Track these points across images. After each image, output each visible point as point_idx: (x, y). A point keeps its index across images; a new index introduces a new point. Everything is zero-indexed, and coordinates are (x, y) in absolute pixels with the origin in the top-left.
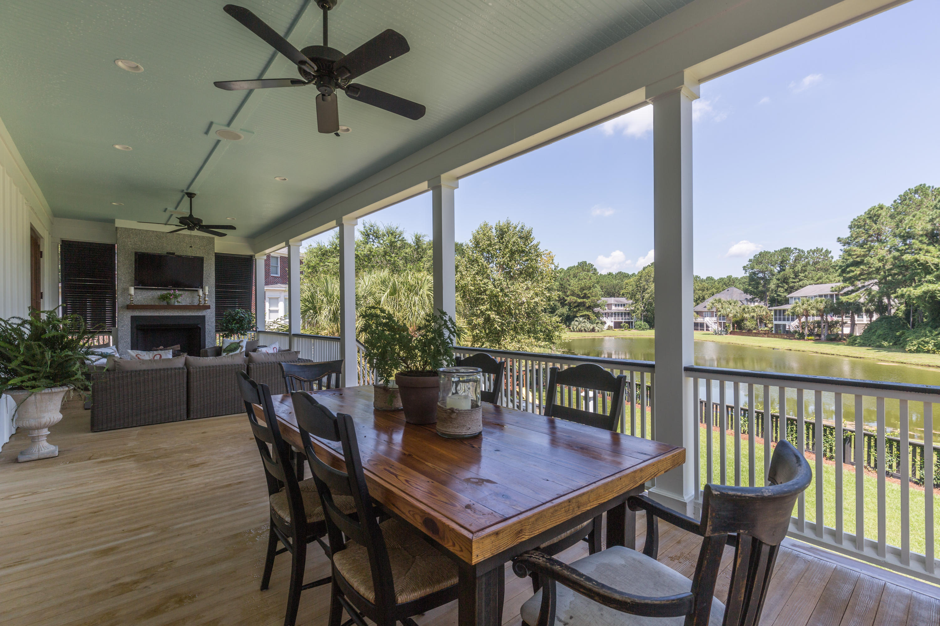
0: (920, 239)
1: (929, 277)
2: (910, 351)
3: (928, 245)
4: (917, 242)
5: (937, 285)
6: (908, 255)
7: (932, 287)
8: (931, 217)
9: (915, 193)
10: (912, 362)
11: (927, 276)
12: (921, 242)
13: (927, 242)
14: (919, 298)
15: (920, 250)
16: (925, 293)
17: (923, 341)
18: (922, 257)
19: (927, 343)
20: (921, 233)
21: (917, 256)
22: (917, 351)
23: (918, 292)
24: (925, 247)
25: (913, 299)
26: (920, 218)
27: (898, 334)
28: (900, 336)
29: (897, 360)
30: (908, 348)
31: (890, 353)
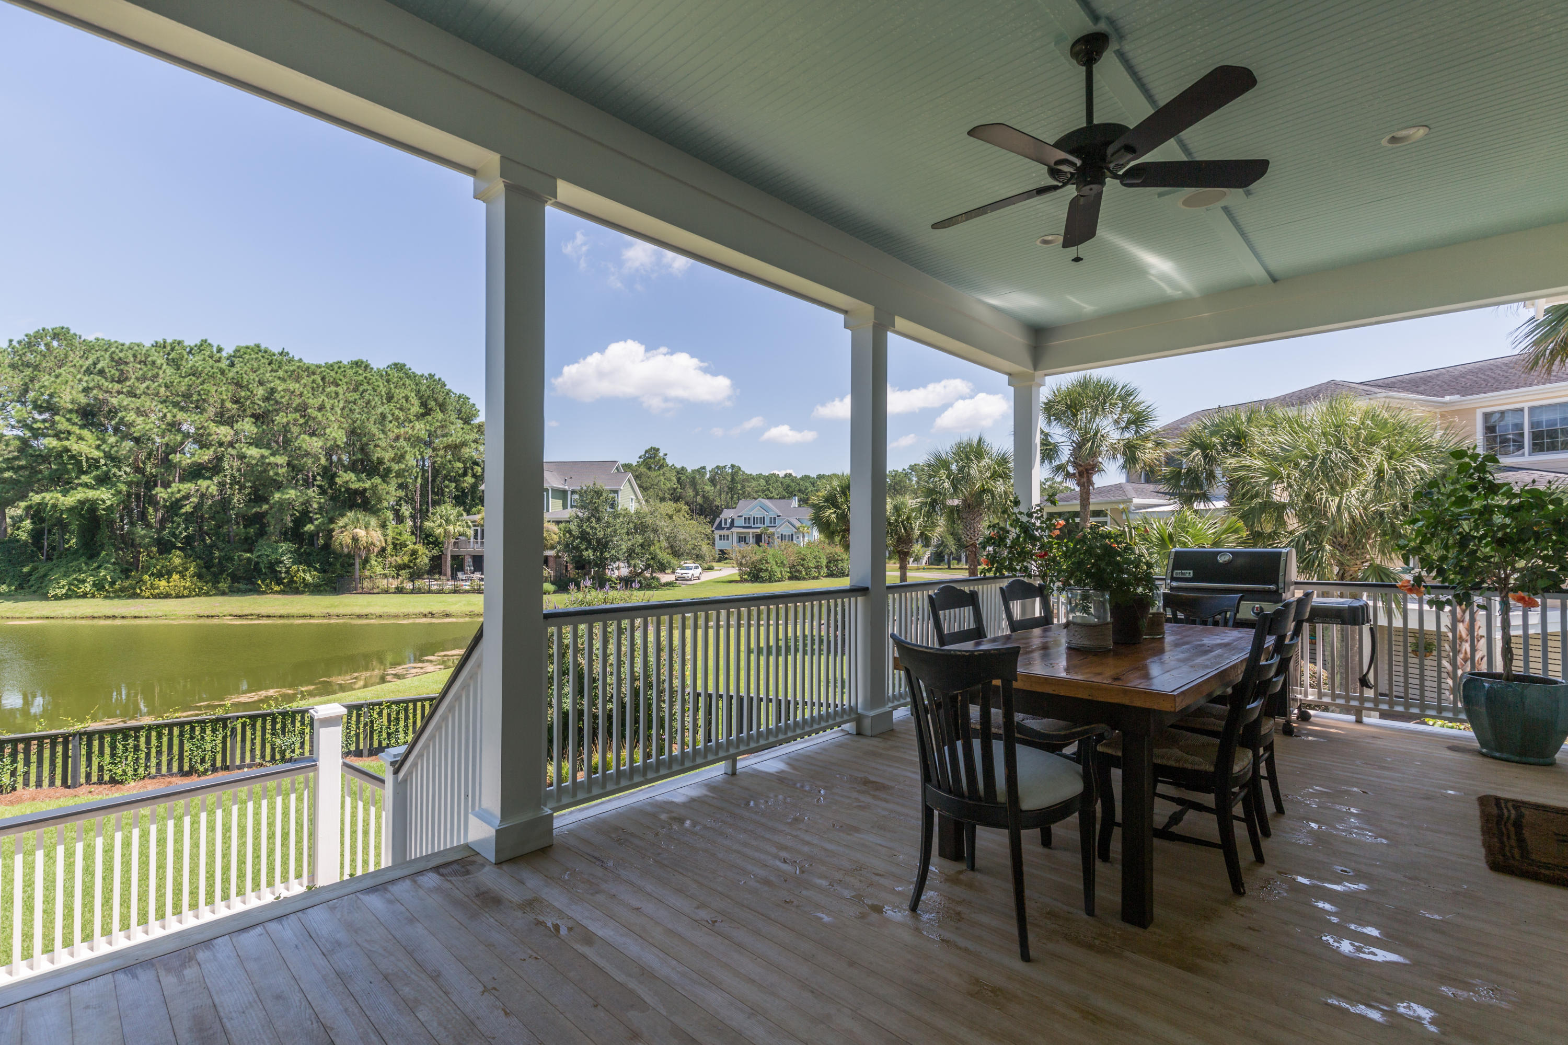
0: (68, 416)
1: (85, 478)
2: (57, 598)
3: (82, 427)
4: (63, 420)
5: (98, 492)
6: (51, 439)
7: (91, 494)
8: (85, 384)
9: (53, 338)
10: (65, 615)
11: (83, 477)
12: (69, 420)
13: (79, 423)
14: (71, 510)
15: (69, 433)
16: (82, 503)
17: (76, 579)
18: (74, 446)
19: (83, 581)
20: (70, 406)
21: (66, 443)
22: (67, 596)
23: (70, 500)
24: (76, 429)
25: (62, 512)
26: (67, 382)
27: (25, 570)
28: (30, 574)
29: (36, 614)
30: (52, 593)
31: (21, 604)
